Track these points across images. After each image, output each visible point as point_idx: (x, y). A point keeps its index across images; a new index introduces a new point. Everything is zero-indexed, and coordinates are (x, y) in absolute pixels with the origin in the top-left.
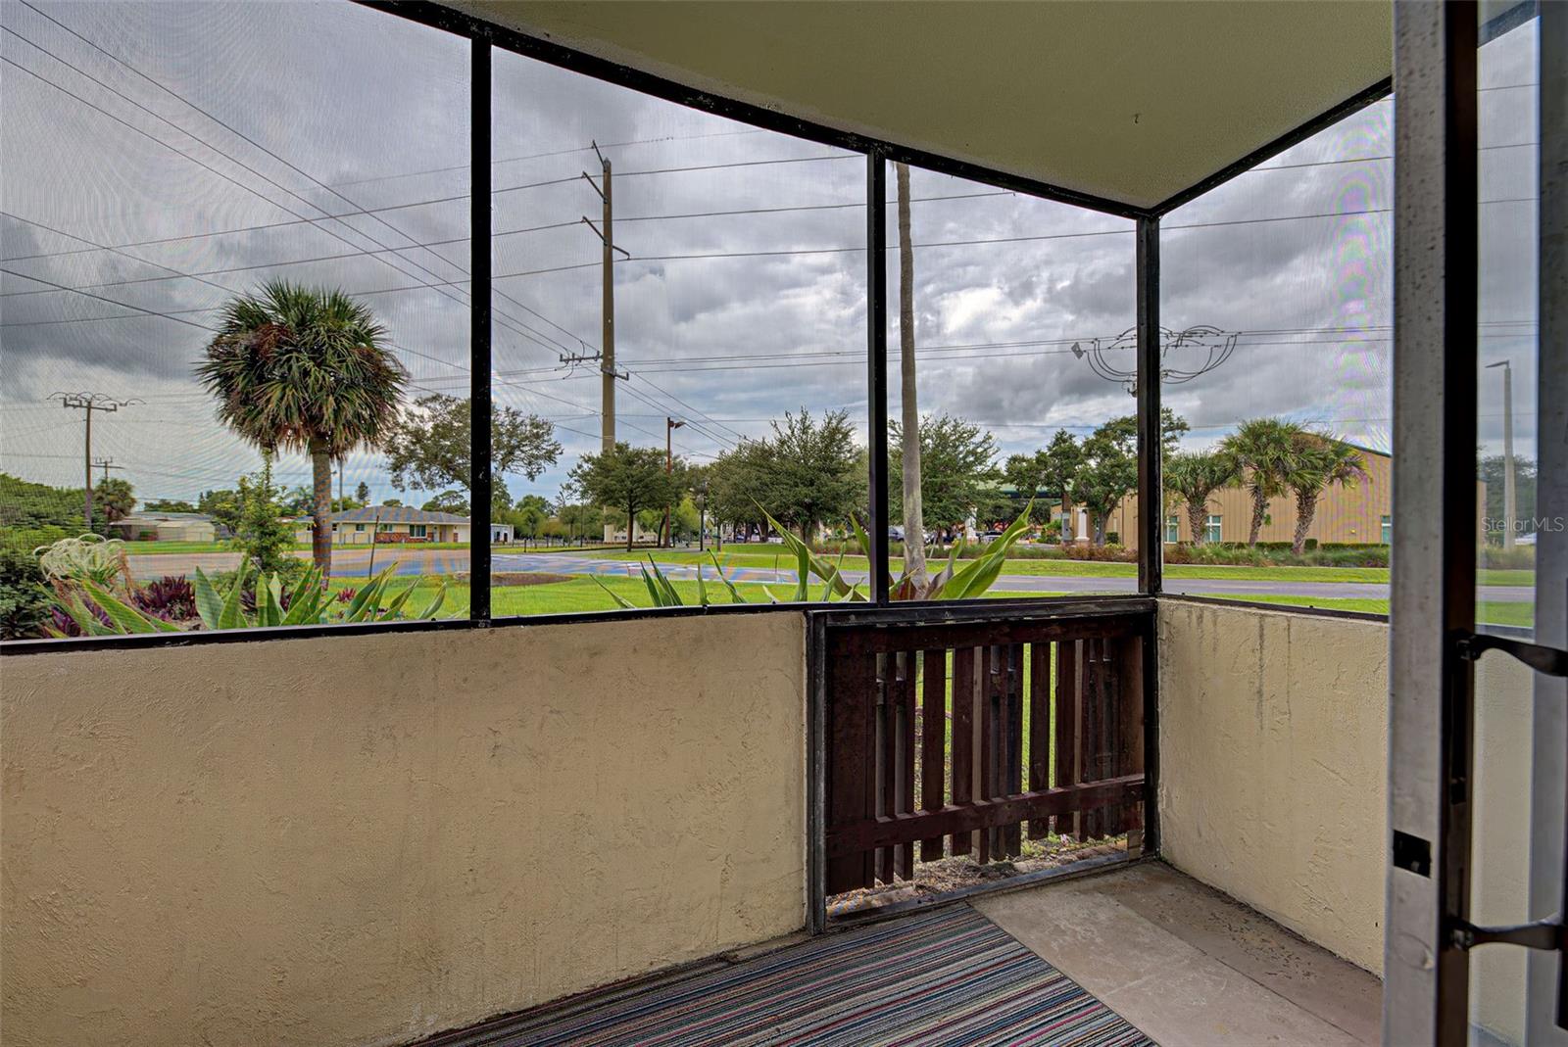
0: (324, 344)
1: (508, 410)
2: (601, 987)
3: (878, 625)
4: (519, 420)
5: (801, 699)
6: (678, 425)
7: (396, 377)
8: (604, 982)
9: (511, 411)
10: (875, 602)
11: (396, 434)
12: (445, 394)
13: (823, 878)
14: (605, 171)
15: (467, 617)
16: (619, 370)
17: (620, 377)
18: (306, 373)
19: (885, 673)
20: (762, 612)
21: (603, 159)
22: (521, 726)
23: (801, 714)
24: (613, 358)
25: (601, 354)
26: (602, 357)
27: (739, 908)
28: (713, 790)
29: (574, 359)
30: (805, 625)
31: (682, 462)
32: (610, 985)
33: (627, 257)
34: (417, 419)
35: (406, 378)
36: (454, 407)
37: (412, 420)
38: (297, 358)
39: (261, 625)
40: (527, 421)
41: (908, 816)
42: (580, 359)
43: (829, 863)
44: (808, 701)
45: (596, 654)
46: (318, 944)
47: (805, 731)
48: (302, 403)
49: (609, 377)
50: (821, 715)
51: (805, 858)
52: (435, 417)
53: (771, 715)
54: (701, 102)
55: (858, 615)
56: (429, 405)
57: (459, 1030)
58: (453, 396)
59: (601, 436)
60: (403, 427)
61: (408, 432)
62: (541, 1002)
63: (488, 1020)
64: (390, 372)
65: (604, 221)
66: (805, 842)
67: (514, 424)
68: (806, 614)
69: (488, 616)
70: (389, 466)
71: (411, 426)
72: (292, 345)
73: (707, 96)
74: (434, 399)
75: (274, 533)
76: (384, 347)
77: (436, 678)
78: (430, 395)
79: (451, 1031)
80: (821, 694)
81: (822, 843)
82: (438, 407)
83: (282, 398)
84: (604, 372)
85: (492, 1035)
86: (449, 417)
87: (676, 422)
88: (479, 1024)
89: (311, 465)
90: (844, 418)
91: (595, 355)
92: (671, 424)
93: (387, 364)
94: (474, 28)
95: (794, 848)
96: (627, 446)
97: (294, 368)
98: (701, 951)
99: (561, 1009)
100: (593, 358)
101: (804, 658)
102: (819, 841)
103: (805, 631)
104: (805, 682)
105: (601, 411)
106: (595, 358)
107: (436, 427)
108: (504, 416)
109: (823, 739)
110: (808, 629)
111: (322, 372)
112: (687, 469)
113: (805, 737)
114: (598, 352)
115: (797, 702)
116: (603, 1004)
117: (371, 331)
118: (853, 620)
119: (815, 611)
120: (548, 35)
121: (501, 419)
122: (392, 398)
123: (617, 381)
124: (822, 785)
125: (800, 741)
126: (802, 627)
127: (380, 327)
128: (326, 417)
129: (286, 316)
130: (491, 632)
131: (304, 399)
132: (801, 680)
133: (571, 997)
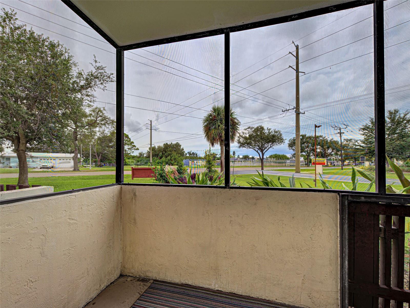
0: (222, 118)
1: (268, 128)
2: (260, 299)
3: (380, 203)
4: (271, 131)
5: (337, 227)
6: (319, 127)
7: (237, 124)
8: (261, 298)
9: (268, 129)
10: (377, 192)
11: (240, 138)
12: (251, 126)
13: (347, 299)
14: (296, 49)
15: (224, 185)
16: (301, 111)
17: (302, 113)
18: (219, 126)
19: (385, 224)
20: (318, 192)
21: (296, 45)
22: (237, 217)
23: (337, 232)
24: (299, 108)
25: (295, 107)
26: (295, 108)
27: (309, 295)
28: (298, 251)
29: (286, 111)
30: (338, 199)
31: (327, 139)
32: (263, 299)
33: (304, 74)
34: (245, 134)
35: (239, 124)
36: (253, 129)
37: (244, 134)
38: (217, 123)
39: (196, 184)
40: (273, 131)
41: (399, 290)
42: (288, 110)
43: (350, 294)
44: (340, 228)
45: (258, 199)
46: (195, 257)
47: (339, 239)
48: (218, 133)
49: (298, 114)
50: (346, 235)
51: (339, 288)
52: (249, 133)
53: (322, 230)
54: (294, 18)
55: (365, 197)
56: (248, 129)
57: (223, 292)
58: (253, 127)
59: (295, 133)
60: (241, 136)
61: (243, 138)
62: (243, 295)
63: (230, 293)
64: (236, 123)
65: (296, 65)
66: (339, 282)
67: (269, 132)
68: (339, 194)
69: (229, 186)
70: (239, 147)
71: (243, 136)
72: (216, 120)
73: (295, 15)
74: (249, 128)
75: (211, 164)
76: (235, 116)
77: (217, 200)
78: (247, 127)
79: (221, 291)
80: (346, 226)
81: (346, 284)
82: (250, 130)
83: (215, 132)
84: (296, 113)
85: (230, 297)
86: (252, 132)
87: (318, 125)
88: (228, 293)
89: (220, 148)
90: (407, 114)
91: (293, 108)
92: (316, 126)
93: (236, 121)
94: (225, 31)
95: (334, 282)
96: (305, 135)
97: (217, 125)
98: (294, 303)
99: (248, 299)
100: (292, 109)
101: (338, 211)
102: (345, 283)
103: (338, 201)
104: (339, 220)
105: (295, 125)
106: (293, 109)
107: (249, 135)
108: (267, 130)
109: (347, 244)
110: (340, 200)
111: (222, 125)
112: (329, 141)
113: (339, 241)
114: (294, 107)
115: (335, 228)
116: (259, 304)
117: (232, 113)
118: (363, 199)
119: (342, 194)
120: (243, 23)
121: (266, 131)
122: (237, 129)
123: (301, 115)
124: (347, 262)
125: (337, 243)
126: (337, 199)
127: (234, 112)
128: (223, 136)
129: (215, 114)
130: (230, 190)
131: (219, 132)
132: (337, 219)
133: (251, 297)
